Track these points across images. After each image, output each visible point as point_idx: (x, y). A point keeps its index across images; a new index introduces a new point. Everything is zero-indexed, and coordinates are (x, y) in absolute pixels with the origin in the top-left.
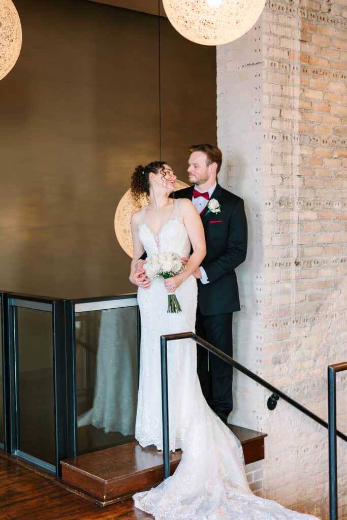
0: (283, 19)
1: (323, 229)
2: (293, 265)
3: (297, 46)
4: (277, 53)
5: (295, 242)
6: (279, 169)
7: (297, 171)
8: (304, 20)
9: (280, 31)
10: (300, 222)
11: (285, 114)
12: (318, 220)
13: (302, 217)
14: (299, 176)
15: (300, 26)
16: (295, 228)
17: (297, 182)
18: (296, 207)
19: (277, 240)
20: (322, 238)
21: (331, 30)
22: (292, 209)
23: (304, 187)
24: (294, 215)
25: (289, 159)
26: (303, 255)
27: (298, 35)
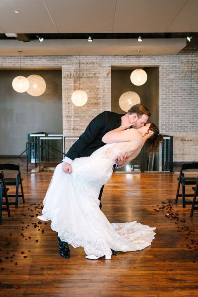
0: (68, 80)
1: (81, 122)
2: (72, 129)
3: (73, 85)
4: (66, 87)
5: (72, 125)
6: (67, 110)
7: (73, 110)
8: (74, 79)
9: (67, 82)
10: (74, 121)
11: (69, 99)
12: (80, 120)
13: (75, 119)
14: (74, 111)
15: (73, 80)
16: (73, 122)
17: (73, 112)
18: (73, 118)
19: (67, 124)
20: (81, 124)
21: (84, 80)
22: (72, 118)
23: (75, 113)
24: (72, 119)
25: (70, 108)
26: (75, 127)
27: (73, 82)
